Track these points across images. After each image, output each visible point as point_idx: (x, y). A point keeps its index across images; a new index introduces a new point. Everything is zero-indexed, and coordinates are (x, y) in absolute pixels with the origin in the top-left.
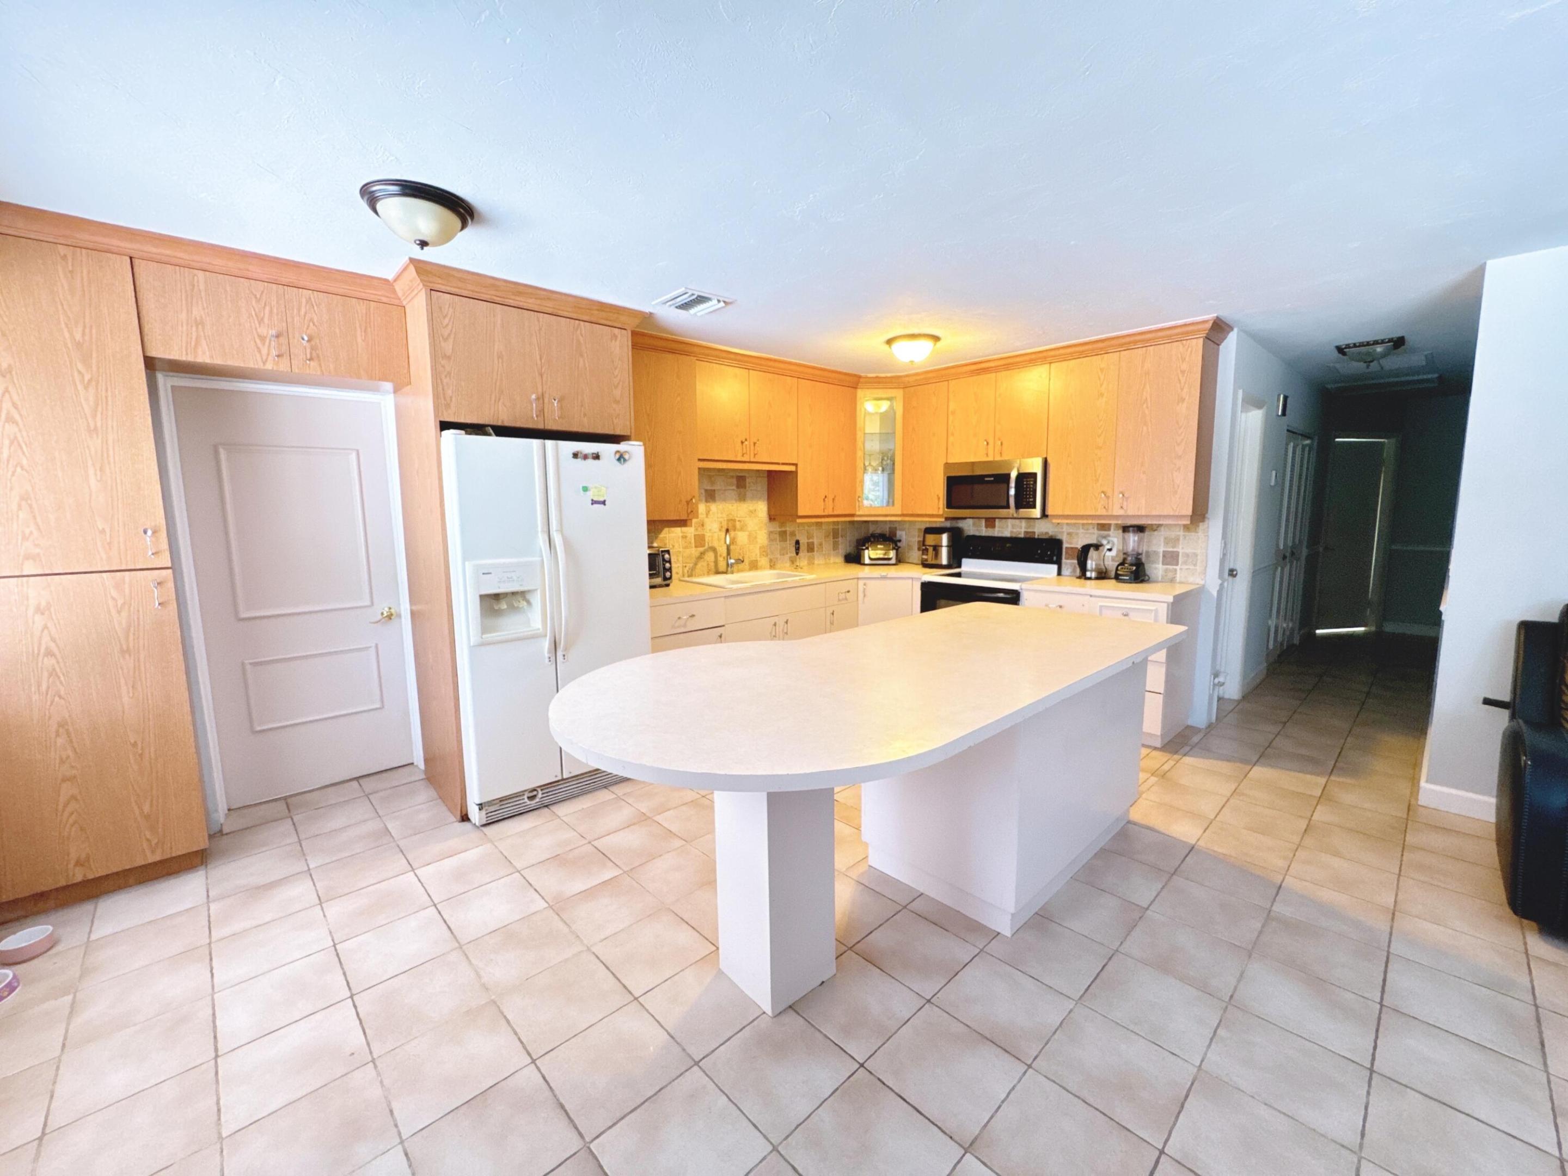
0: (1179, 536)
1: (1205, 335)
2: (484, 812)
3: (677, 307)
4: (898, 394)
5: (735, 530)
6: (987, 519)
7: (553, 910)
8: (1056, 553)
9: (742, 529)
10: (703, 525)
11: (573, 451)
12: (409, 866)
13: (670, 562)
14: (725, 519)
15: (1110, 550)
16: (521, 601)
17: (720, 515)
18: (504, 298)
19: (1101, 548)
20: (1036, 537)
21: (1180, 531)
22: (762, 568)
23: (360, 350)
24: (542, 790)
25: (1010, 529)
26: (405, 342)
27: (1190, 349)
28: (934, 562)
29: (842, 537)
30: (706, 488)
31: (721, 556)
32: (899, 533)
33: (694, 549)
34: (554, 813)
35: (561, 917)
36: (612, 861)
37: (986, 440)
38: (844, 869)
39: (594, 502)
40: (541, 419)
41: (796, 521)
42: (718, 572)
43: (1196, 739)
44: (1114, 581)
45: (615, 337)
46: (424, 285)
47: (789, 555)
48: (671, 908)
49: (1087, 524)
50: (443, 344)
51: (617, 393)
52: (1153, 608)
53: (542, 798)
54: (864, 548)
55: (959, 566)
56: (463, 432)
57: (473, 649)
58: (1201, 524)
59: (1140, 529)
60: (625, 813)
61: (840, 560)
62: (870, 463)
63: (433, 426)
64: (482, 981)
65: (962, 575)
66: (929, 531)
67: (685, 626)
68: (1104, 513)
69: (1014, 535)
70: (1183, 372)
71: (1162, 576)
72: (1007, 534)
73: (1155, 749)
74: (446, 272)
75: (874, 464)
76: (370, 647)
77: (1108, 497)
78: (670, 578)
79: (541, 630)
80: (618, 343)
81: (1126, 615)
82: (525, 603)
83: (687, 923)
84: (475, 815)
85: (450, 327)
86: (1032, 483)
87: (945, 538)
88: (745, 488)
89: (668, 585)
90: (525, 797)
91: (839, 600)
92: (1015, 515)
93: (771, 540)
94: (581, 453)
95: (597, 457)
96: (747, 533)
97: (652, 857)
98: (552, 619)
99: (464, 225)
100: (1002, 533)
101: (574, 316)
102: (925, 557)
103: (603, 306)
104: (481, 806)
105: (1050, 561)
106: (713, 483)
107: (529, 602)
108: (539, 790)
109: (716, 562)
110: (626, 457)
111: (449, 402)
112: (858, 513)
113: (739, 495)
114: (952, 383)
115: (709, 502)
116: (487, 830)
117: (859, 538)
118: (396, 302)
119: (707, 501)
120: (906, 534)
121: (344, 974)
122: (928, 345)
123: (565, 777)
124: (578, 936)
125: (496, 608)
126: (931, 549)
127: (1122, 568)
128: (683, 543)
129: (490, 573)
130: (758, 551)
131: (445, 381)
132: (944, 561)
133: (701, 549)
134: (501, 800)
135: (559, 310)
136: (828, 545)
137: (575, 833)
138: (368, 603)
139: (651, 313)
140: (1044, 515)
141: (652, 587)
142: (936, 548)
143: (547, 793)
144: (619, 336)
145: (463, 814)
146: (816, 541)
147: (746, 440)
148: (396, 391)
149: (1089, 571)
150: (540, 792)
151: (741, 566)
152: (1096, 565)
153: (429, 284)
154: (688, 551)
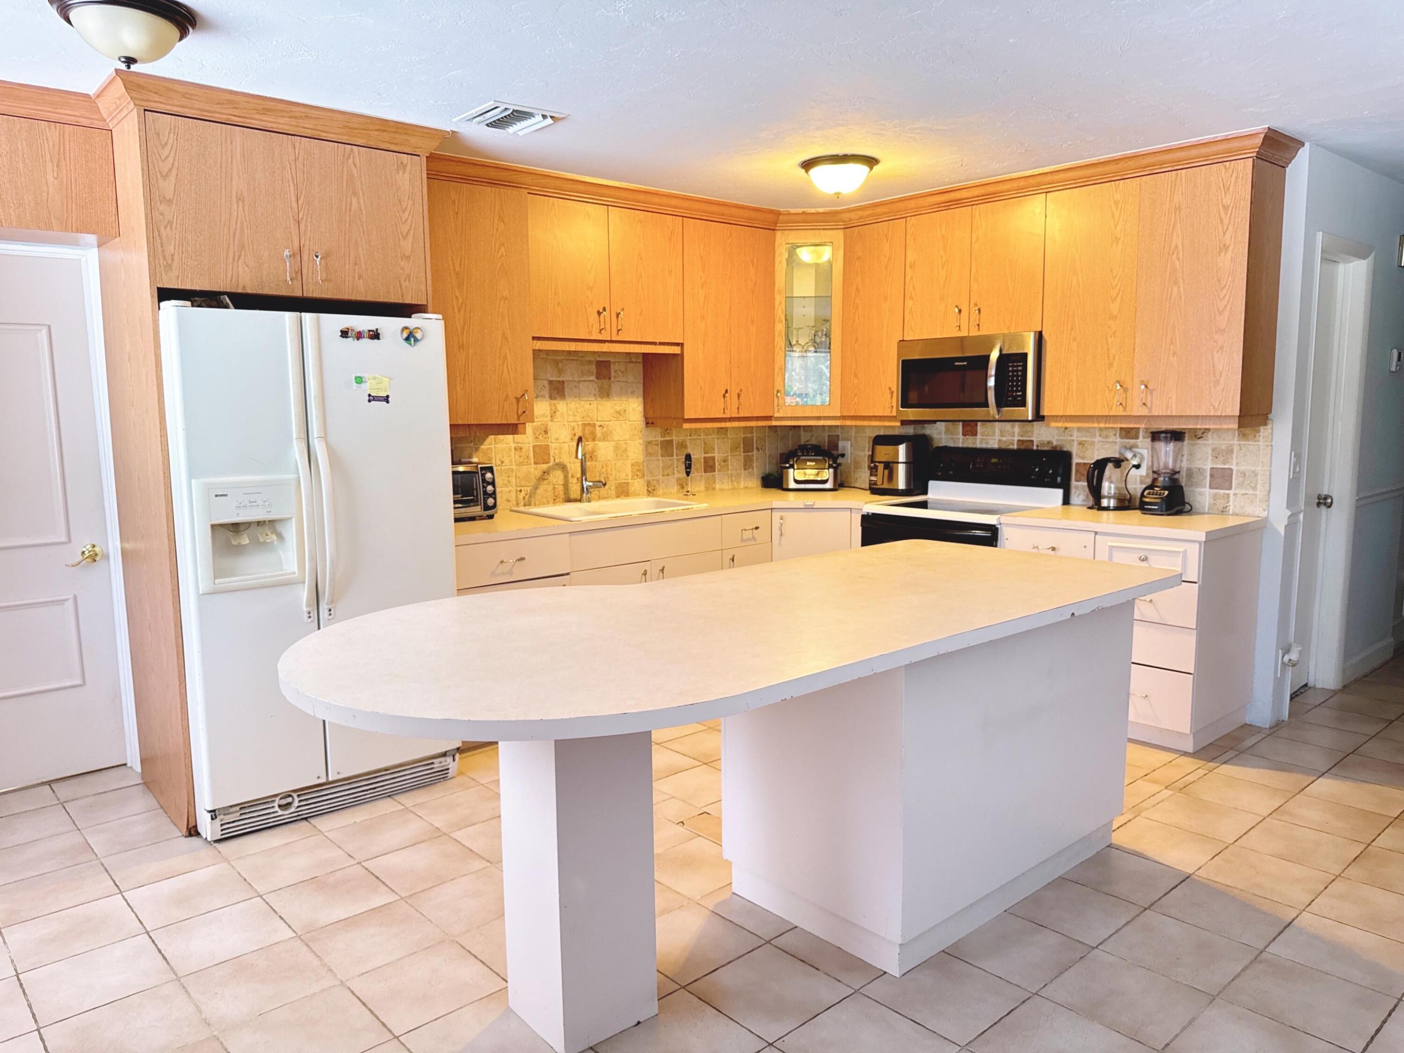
0: (1231, 445)
1: (1255, 154)
2: (218, 822)
3: (487, 125)
4: (839, 236)
5: (594, 440)
6: (966, 423)
7: (302, 940)
8: (1060, 471)
9: (605, 438)
10: (546, 432)
11: (343, 326)
12: (116, 887)
13: (493, 483)
14: (580, 423)
15: (1138, 467)
16: (269, 534)
17: (571, 418)
18: (244, 117)
19: (1123, 464)
20: (1035, 448)
21: (1233, 439)
22: (636, 494)
23: (51, 191)
24: (299, 796)
25: (997, 437)
26: (112, 178)
27: (1234, 175)
28: (886, 486)
29: (758, 449)
30: (550, 379)
31: (573, 476)
32: (841, 444)
33: (533, 466)
34: (315, 827)
35: (311, 949)
36: (387, 885)
37: (957, 306)
38: (699, 897)
39: (372, 398)
40: (298, 283)
41: (682, 426)
42: (569, 500)
43: (1249, 742)
44: (1138, 512)
45: (403, 166)
46: (135, 105)
47: (677, 475)
48: (457, 939)
49: (1106, 428)
50: (161, 183)
51: (407, 245)
52: (1181, 550)
53: (298, 807)
54: (787, 465)
55: (925, 492)
56: (189, 303)
57: (202, 597)
58: (1262, 428)
59: (1177, 436)
60: (414, 827)
61: (755, 483)
62: (797, 341)
63: (148, 295)
64: (203, 1016)
65: (929, 505)
66: (880, 440)
67: (511, 573)
68: (1120, 412)
69: (1003, 447)
70: (1226, 208)
71: (1209, 504)
72: (993, 444)
73: (1185, 754)
74: (167, 85)
75: (802, 342)
76: (67, 600)
77: (1126, 390)
78: (494, 506)
79: (297, 574)
80: (407, 175)
81: (1145, 559)
82: (274, 537)
83: (476, 957)
84: (207, 827)
85: (171, 159)
86: (1020, 368)
87: (902, 449)
88: (610, 379)
89: (491, 517)
90: (276, 804)
91: (742, 540)
92: (997, 417)
93: (648, 454)
94: (353, 330)
95: (375, 335)
96: (613, 443)
97: (441, 881)
98: (313, 559)
99: (183, 34)
100: (987, 443)
101: (344, 139)
102: (873, 478)
103: (384, 125)
104: (214, 814)
105: (1052, 484)
106: (560, 372)
107: (280, 536)
108: (295, 795)
109: (566, 486)
110: (418, 335)
111: (170, 262)
112: (776, 415)
113: (601, 389)
114: (912, 221)
115: (555, 399)
116: (223, 847)
117: (784, 451)
118: (100, 124)
119: (551, 398)
120: (851, 446)
121: (30, 1006)
122: (860, 170)
123: (331, 779)
124: (331, 970)
125: (234, 543)
126: (881, 467)
127: (1149, 494)
128: (517, 457)
129: (226, 495)
130: (628, 470)
131: (164, 233)
132: (902, 485)
133: (545, 466)
134: (242, 806)
135: (323, 131)
136: (736, 462)
137: (340, 852)
138: (64, 539)
139: (453, 132)
140: (1039, 417)
141: (457, 520)
142: (890, 466)
143: (306, 800)
144: (409, 164)
145: (190, 826)
146: (717, 455)
147: (604, 309)
148: (100, 245)
149: (1104, 497)
150: (297, 799)
151: (603, 491)
152: (1117, 488)
153: (143, 103)
154: (524, 468)
